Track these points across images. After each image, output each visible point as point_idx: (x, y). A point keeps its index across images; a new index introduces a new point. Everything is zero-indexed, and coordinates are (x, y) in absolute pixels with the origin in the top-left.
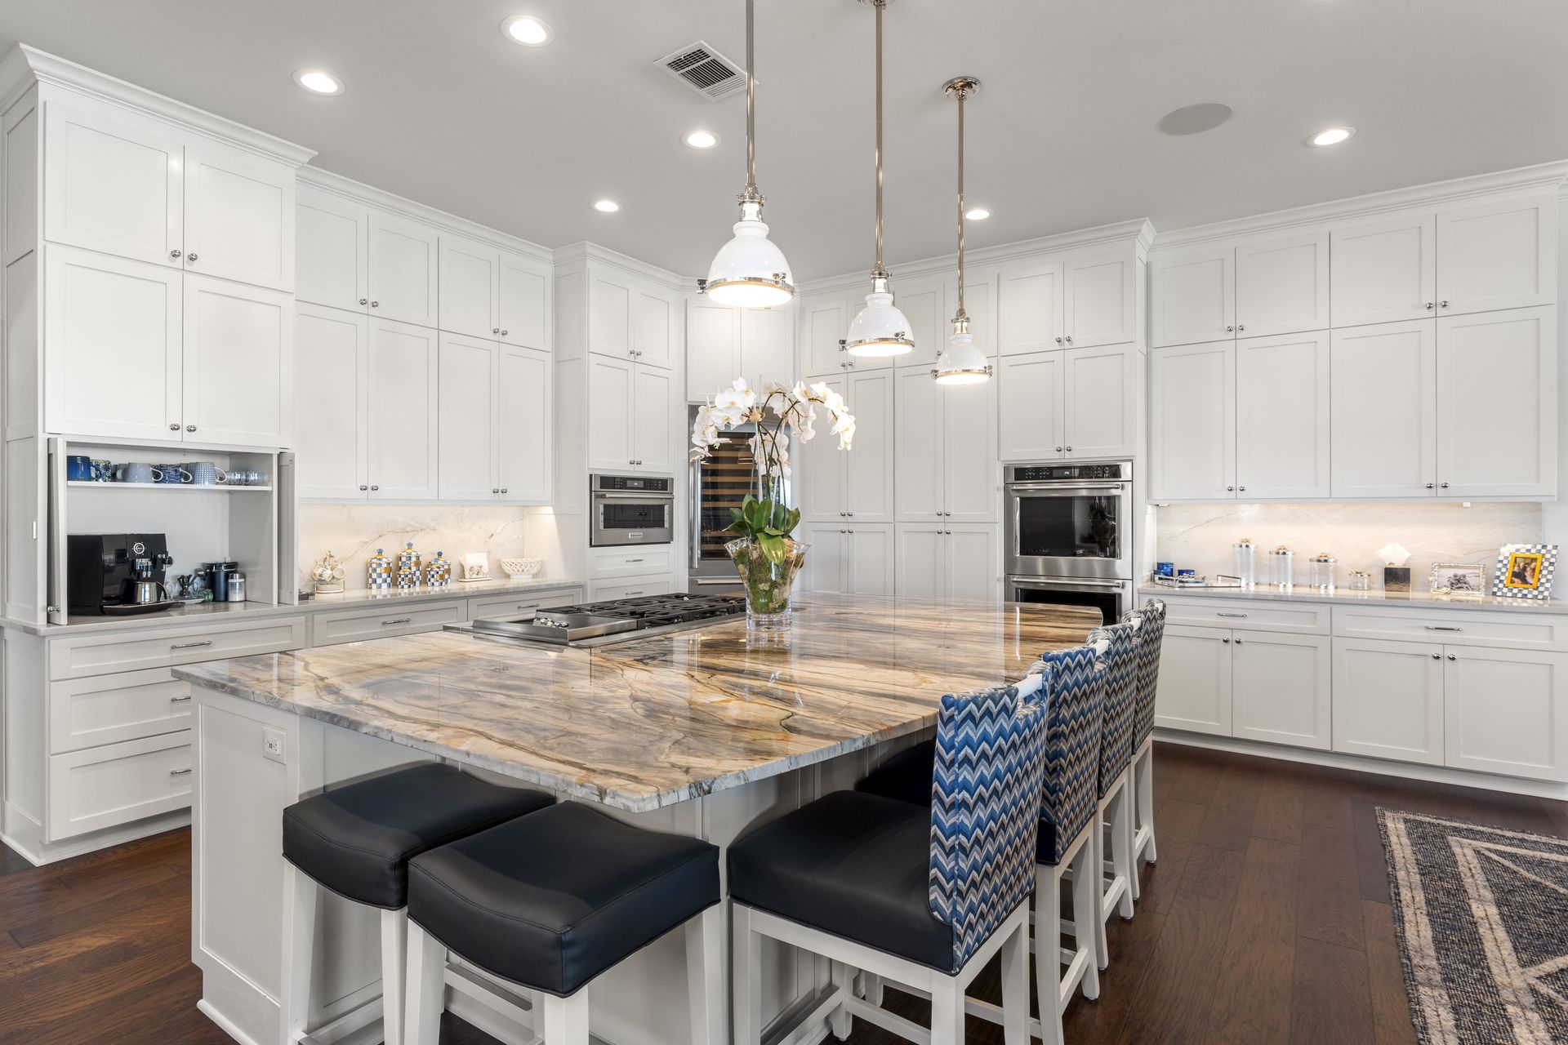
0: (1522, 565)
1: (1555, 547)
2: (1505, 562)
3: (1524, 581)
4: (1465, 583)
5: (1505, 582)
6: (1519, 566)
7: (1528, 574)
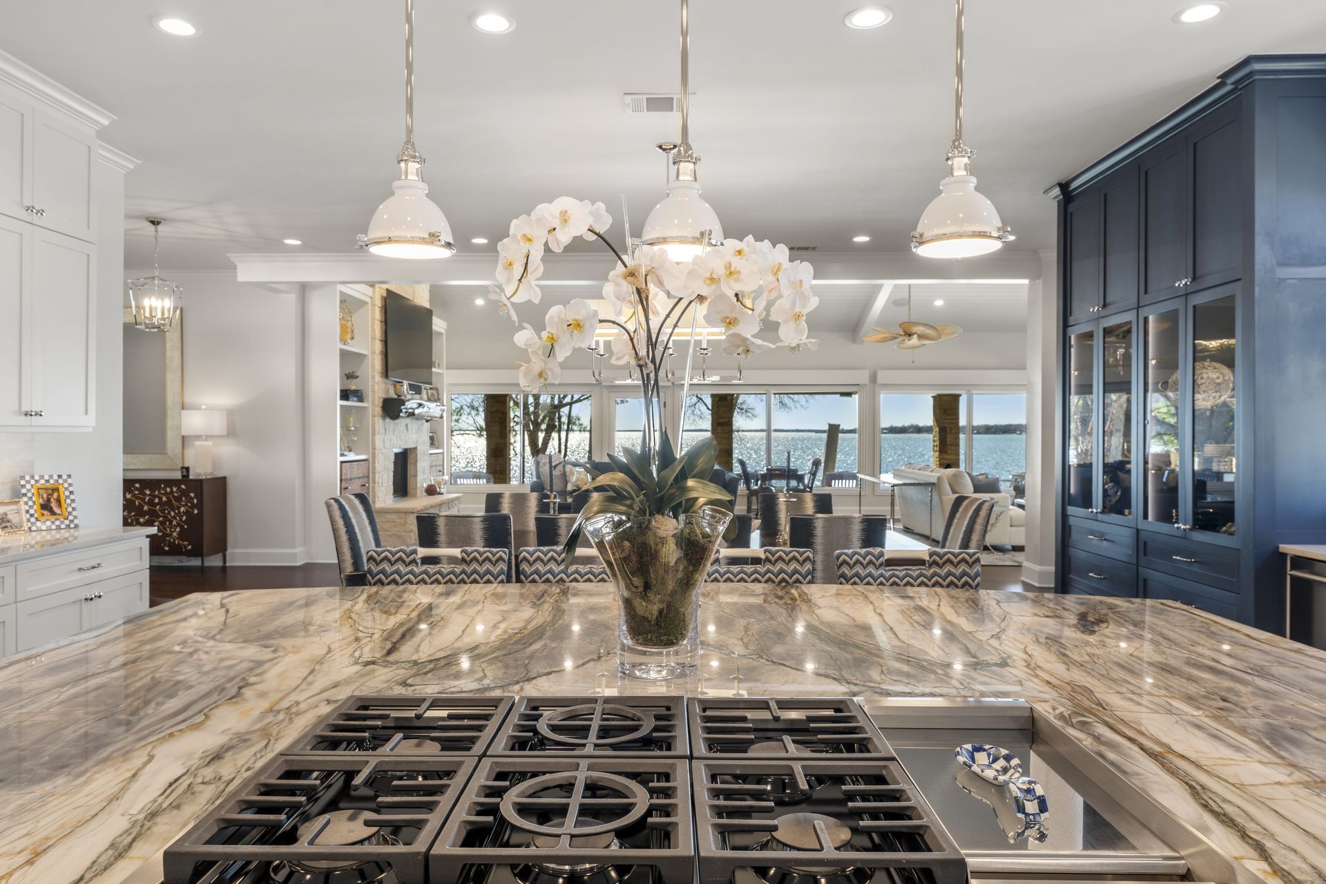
0: (45, 496)
1: (69, 476)
2: (29, 495)
3: (53, 513)
4: (8, 522)
5: (36, 516)
6: (43, 498)
7: (53, 505)
